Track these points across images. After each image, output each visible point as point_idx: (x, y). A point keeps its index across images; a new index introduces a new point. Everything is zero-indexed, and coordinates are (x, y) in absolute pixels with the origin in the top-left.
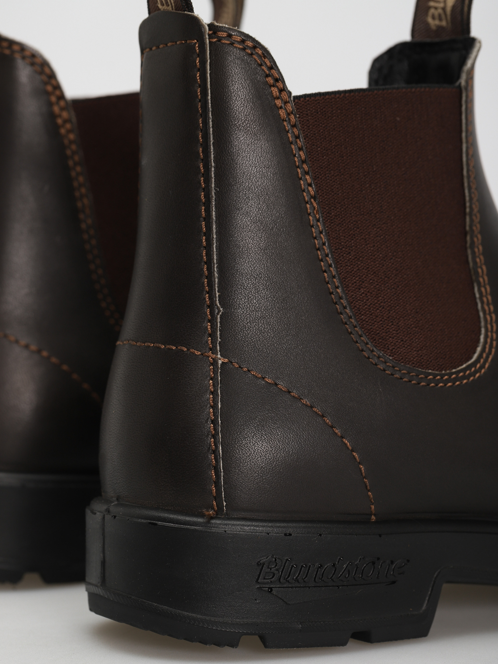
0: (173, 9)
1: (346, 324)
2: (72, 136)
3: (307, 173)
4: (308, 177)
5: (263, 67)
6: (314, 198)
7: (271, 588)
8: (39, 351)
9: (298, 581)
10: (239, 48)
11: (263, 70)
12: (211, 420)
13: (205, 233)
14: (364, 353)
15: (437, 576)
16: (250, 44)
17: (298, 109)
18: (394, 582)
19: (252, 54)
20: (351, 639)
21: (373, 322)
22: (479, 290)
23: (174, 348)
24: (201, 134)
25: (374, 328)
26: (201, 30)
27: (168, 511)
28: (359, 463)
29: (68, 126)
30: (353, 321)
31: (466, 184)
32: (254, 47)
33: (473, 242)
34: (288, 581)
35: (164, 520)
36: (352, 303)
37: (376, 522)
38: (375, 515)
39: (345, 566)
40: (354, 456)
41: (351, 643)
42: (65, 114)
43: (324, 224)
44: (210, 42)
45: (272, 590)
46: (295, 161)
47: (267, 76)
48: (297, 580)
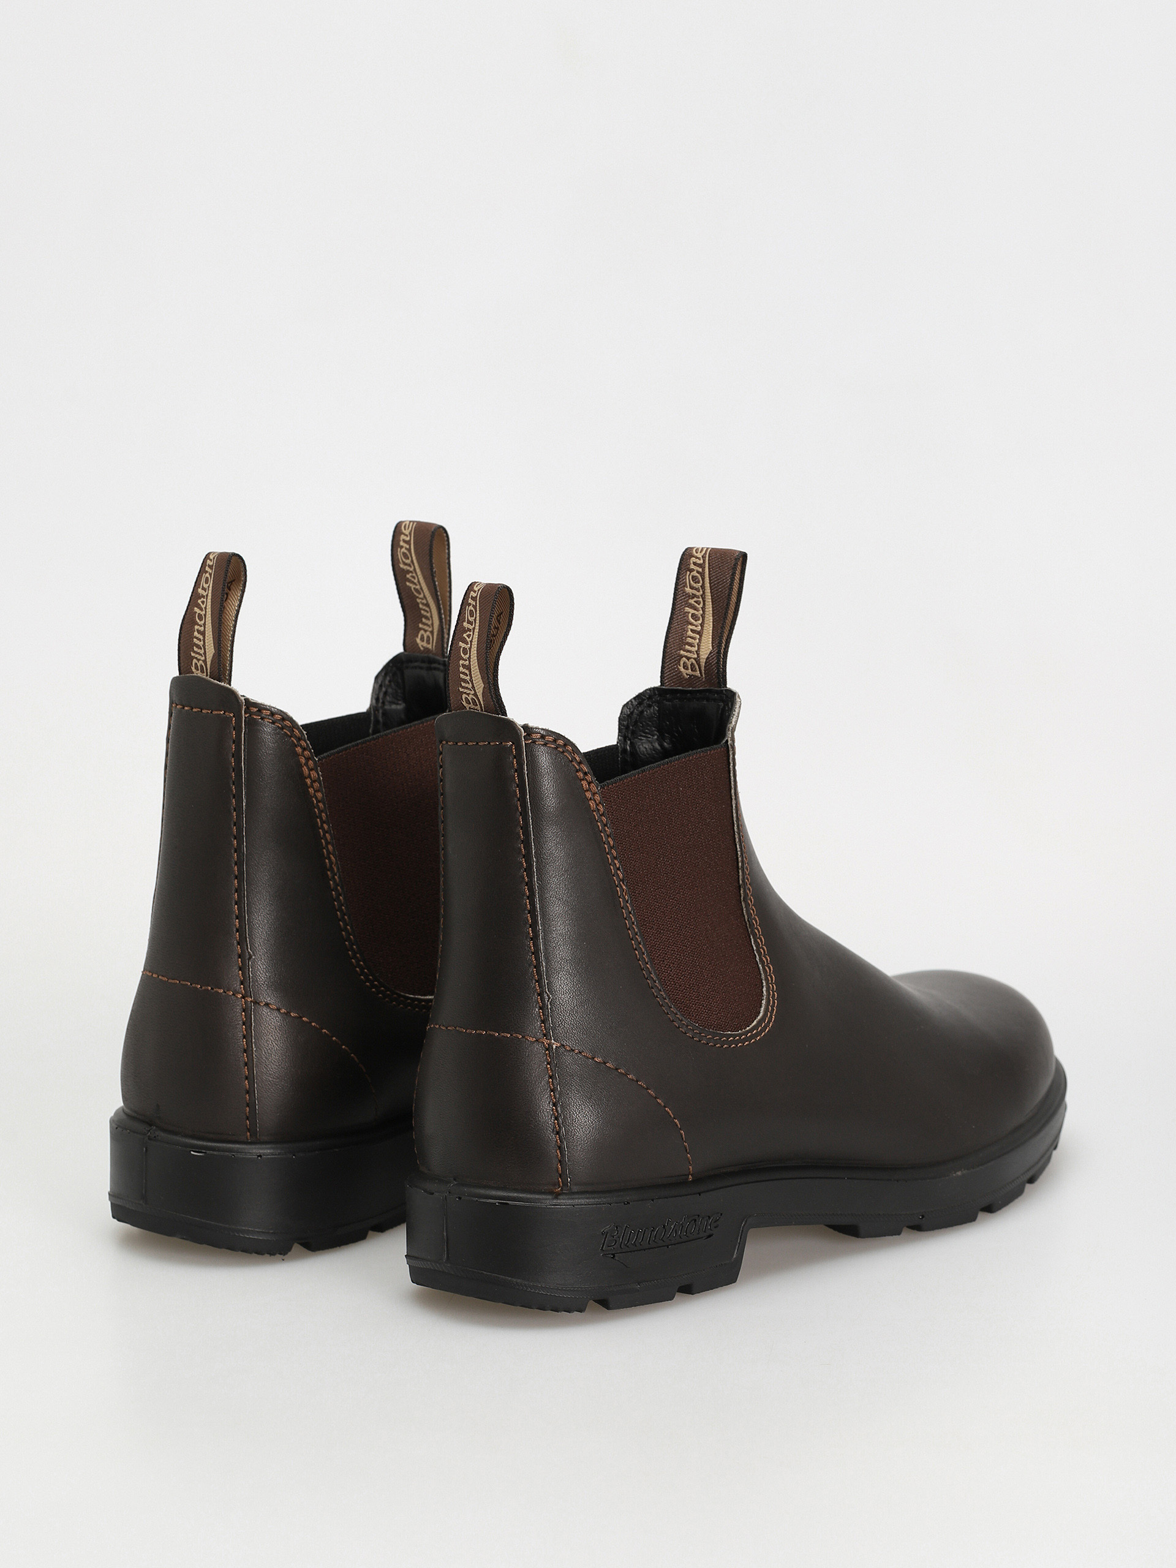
0: (482, 710)
1: (657, 997)
2: (319, 795)
3: (615, 858)
4: (616, 862)
5: (574, 763)
6: (623, 880)
7: (614, 1255)
8: (288, 1014)
9: (636, 1246)
10: (552, 748)
11: (574, 765)
12: (553, 1103)
13: (530, 925)
14: (675, 1023)
15: (744, 1225)
16: (561, 742)
17: (603, 797)
18: (710, 1236)
19: (563, 752)
20: (677, 1293)
21: (677, 991)
22: (756, 941)
23: (509, 1035)
24: (521, 831)
25: (679, 997)
26: (517, 732)
27: (516, 1190)
28: (680, 1129)
29: (316, 785)
30: (663, 993)
31: (737, 840)
32: (565, 745)
33: (746, 895)
34: (628, 1247)
35: (514, 1199)
36: (658, 975)
37: (693, 1181)
38: (692, 1175)
39: (672, 1227)
40: (676, 1123)
41: (678, 1297)
42: (314, 774)
43: (632, 906)
44: (525, 743)
45: (614, 1256)
46: (605, 848)
47: (577, 771)
48: (635, 1244)
